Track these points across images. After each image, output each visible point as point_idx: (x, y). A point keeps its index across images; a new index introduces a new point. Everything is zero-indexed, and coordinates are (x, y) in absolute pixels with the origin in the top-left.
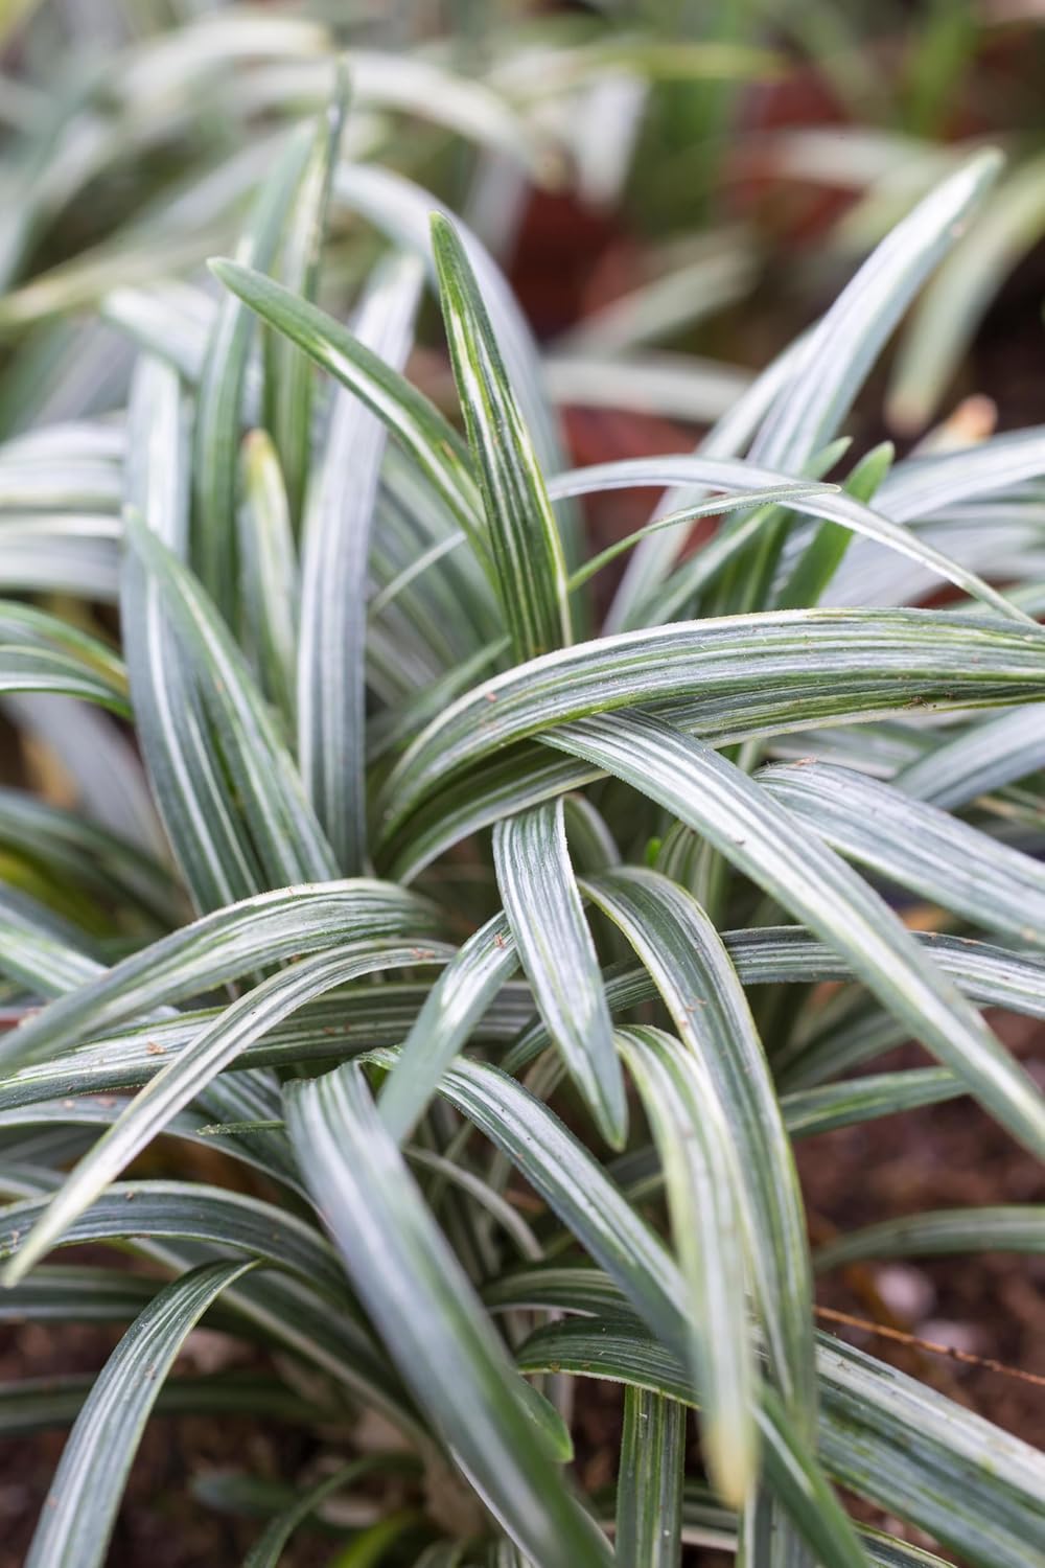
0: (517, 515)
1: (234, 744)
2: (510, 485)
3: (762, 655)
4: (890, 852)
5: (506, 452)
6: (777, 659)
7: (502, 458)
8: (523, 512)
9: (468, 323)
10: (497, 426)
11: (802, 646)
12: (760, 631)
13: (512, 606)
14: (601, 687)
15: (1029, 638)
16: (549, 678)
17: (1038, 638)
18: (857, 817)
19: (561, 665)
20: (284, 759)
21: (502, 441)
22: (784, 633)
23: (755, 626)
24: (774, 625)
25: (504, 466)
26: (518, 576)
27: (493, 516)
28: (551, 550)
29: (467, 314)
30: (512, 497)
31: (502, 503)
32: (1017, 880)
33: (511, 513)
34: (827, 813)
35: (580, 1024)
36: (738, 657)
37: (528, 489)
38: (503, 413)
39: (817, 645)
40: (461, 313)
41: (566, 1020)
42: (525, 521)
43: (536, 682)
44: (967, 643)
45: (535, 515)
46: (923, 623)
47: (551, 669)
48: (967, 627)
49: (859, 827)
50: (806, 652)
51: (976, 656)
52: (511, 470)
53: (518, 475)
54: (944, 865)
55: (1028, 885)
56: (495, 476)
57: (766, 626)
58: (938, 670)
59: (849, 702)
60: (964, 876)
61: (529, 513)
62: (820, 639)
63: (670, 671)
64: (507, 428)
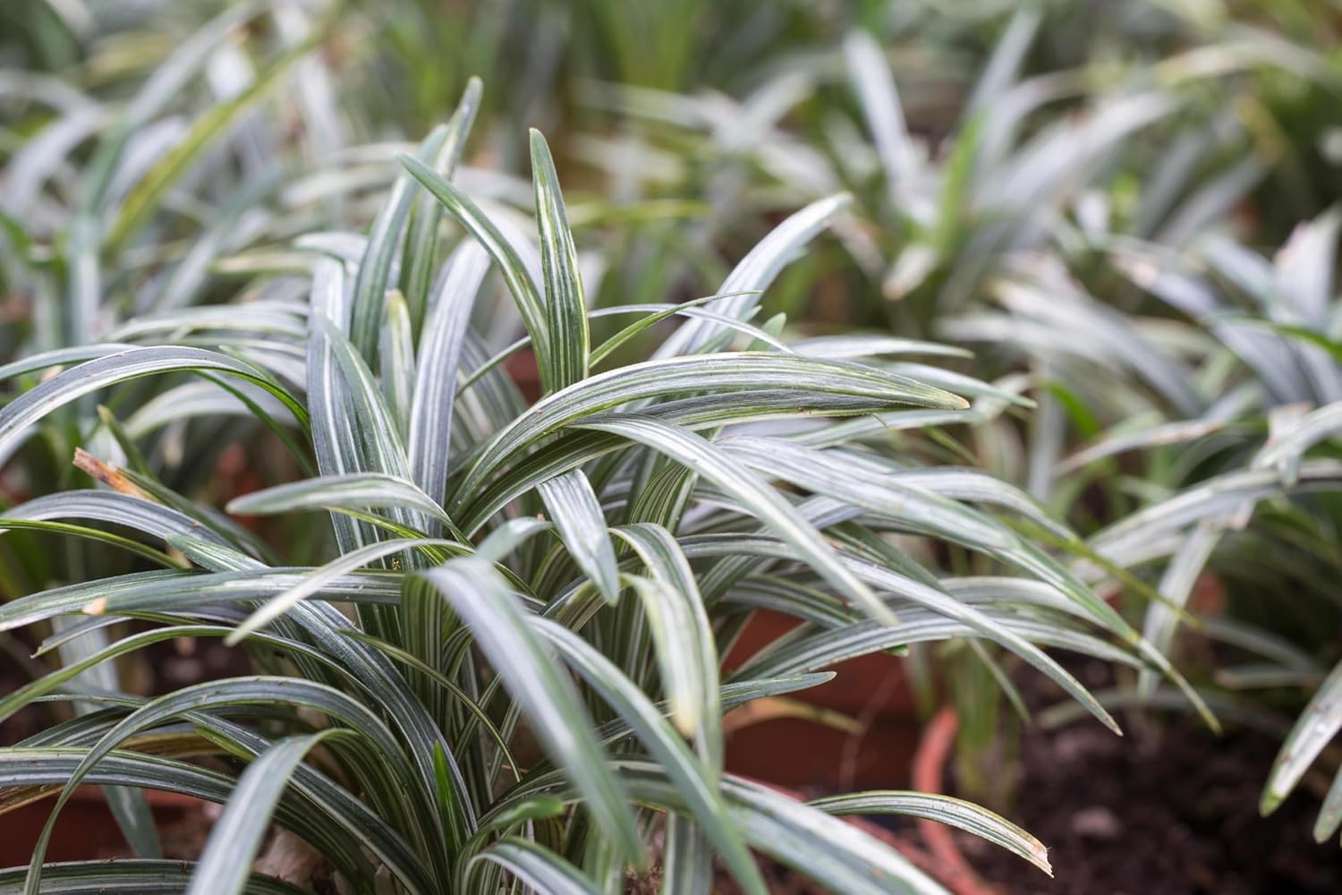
0: (565, 306)
1: (372, 436)
2: (563, 287)
3: (711, 374)
4: (783, 469)
5: (563, 268)
6: (720, 376)
7: (560, 271)
8: (569, 304)
9: (548, 192)
10: (559, 252)
11: (735, 370)
12: (710, 363)
13: (555, 363)
14: (611, 394)
15: (868, 373)
16: (579, 394)
17: (873, 374)
18: (765, 454)
19: (586, 387)
20: (401, 451)
21: (561, 261)
22: (725, 364)
23: (707, 361)
24: (719, 360)
25: (561, 276)
26: (562, 345)
27: (551, 304)
28: (583, 330)
29: (547, 187)
30: (564, 294)
31: (557, 297)
32: (858, 479)
33: (561, 304)
34: (746, 453)
35: (592, 546)
36: (696, 375)
37: (573, 291)
38: (563, 245)
39: (744, 370)
40: (544, 186)
41: (583, 545)
42: (569, 310)
43: (569, 398)
44: (832, 373)
45: (576, 307)
46: (807, 362)
47: (579, 390)
48: (832, 365)
49: (764, 458)
50: (737, 373)
51: (837, 380)
52: (564, 278)
53: (569, 282)
54: (815, 473)
55: (864, 481)
56: (555, 280)
57: (714, 360)
58: (814, 385)
59: (760, 410)
60: (825, 478)
61: (572, 306)
62: (746, 367)
63: (653, 384)
64: (564, 254)
